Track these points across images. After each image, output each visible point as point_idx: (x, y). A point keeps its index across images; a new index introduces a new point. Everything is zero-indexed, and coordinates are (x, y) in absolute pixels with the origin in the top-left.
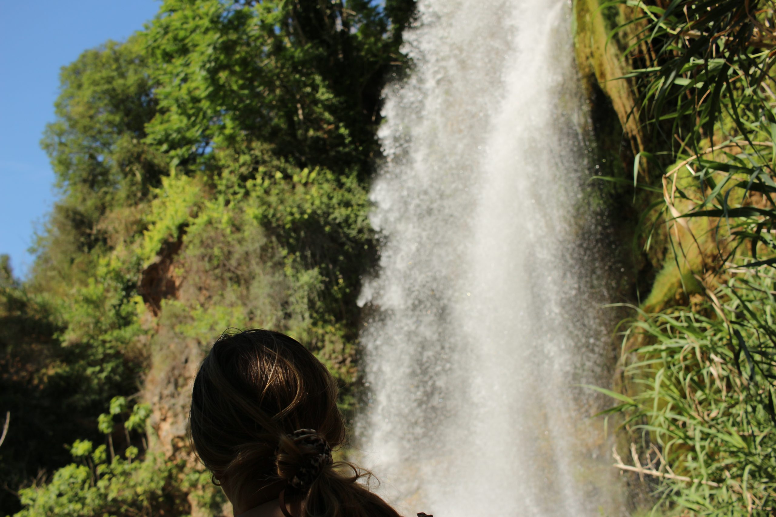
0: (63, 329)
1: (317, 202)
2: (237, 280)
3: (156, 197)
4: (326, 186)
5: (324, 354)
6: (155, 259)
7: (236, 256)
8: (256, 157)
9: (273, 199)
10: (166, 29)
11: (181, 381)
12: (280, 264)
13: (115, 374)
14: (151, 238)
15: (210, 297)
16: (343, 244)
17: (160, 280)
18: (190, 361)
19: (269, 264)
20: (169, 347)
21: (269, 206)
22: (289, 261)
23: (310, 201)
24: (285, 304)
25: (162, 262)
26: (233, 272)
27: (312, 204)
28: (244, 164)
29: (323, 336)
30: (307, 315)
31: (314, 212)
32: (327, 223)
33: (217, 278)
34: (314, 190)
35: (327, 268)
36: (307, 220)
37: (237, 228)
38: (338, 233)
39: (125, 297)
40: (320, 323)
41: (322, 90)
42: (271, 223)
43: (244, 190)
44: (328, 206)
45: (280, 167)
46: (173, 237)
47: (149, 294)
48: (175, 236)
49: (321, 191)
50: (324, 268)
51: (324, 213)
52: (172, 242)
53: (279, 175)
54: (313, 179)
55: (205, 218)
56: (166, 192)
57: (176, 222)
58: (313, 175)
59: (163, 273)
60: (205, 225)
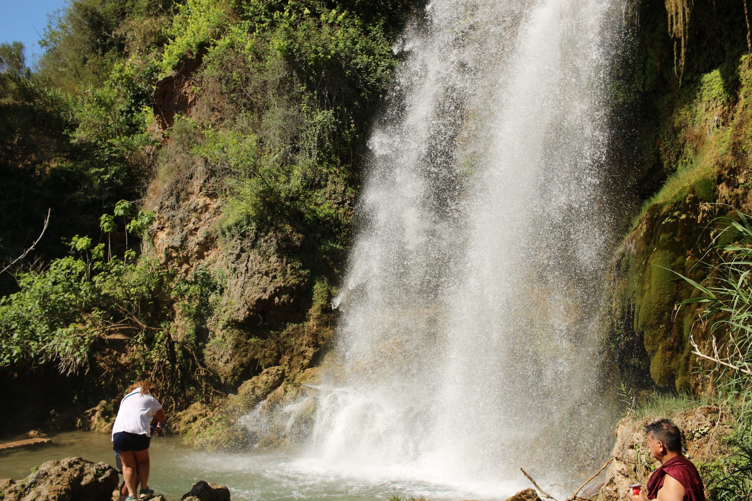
0: (73, 126)
1: (341, 45)
2: (251, 107)
3: (177, 11)
4: (351, 30)
5: (325, 193)
6: (170, 72)
7: (254, 83)
11: (183, 195)
12: (299, 100)
13: (118, 178)
14: (170, 53)
15: (222, 119)
16: (360, 91)
17: (173, 94)
18: (195, 177)
19: (286, 97)
20: (175, 161)
21: (295, 39)
22: (306, 98)
23: (335, 43)
24: (295, 138)
25: (178, 77)
26: (248, 99)
27: (336, 46)
29: (327, 175)
30: (315, 152)
31: (337, 54)
32: (348, 67)
33: (232, 102)
34: (339, 33)
35: (341, 111)
36: (330, 60)
37: (259, 57)
38: (358, 79)
39: (133, 104)
40: (325, 163)
42: (295, 57)
43: (269, 20)
44: (351, 51)
45: (309, 4)
46: (192, 54)
47: (161, 106)
48: (195, 53)
49: (346, 35)
50: (339, 110)
51: (346, 57)
52: (191, 60)
53: (307, 11)
54: (340, 22)
55: (228, 41)
56: (188, 8)
57: (198, 41)
58: (340, 18)
59: (177, 88)
60: (227, 48)
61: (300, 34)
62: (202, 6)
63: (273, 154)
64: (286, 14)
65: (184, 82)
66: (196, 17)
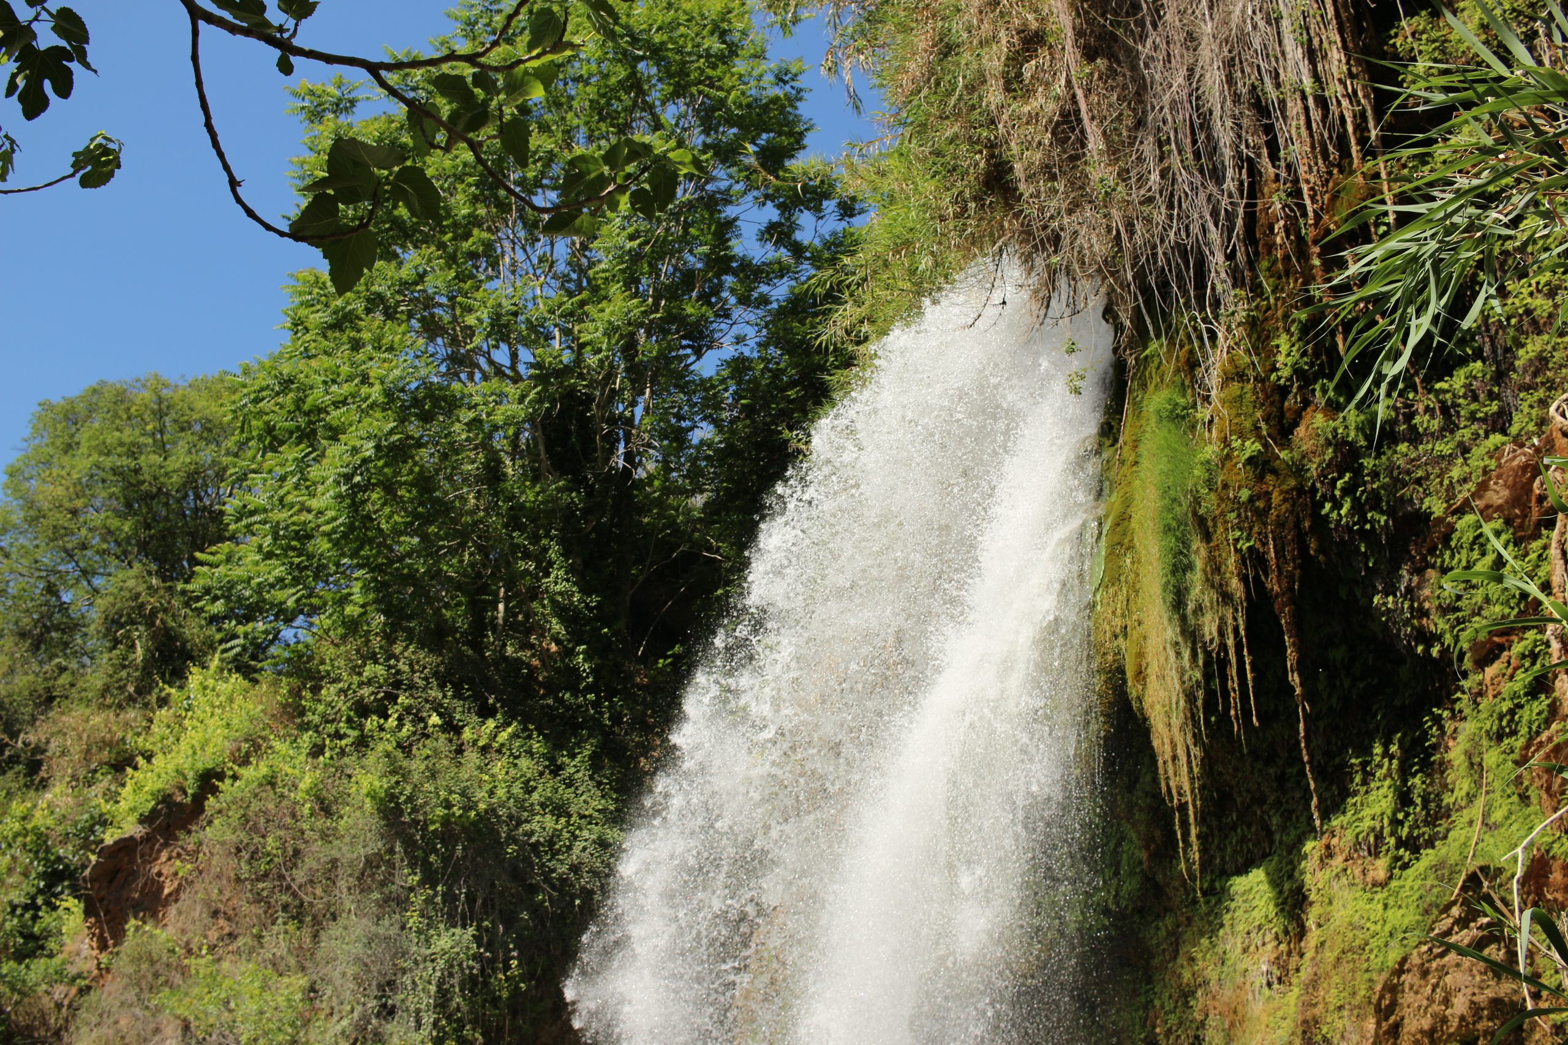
1: (501, 792)
2: (298, 914)
3: (163, 702)
4: (524, 763)
6: (131, 828)
7: (309, 863)
8: (398, 672)
12: (401, 903)
14: (138, 788)
15: (232, 936)
16: (534, 889)
17: (133, 875)
19: (376, 895)
20: (116, 1022)
21: (406, 776)
22: (418, 899)
23: (487, 787)
24: (388, 986)
25: (148, 839)
26: (295, 895)
27: (491, 793)
28: (369, 682)
30: (428, 1019)
31: (492, 810)
32: (512, 839)
33: (258, 899)
34: (498, 767)
35: (492, 932)
36: (474, 824)
37: (325, 808)
38: (531, 864)
39: (40, 891)
41: (557, 573)
42: (401, 813)
43: (356, 733)
44: (521, 805)
45: (441, 705)
46: (185, 793)
47: (102, 900)
48: (190, 791)
49: (513, 771)
50: (487, 929)
51: (511, 817)
52: (180, 804)
53: (435, 719)
54: (502, 745)
55: (264, 770)
56: (189, 698)
57: (200, 766)
58: (503, 736)
59: (144, 862)
60: (260, 785)
61: (417, 766)
62: (218, 696)
63: (336, 1018)
64: (392, 722)
65: (160, 851)
66: (202, 716)
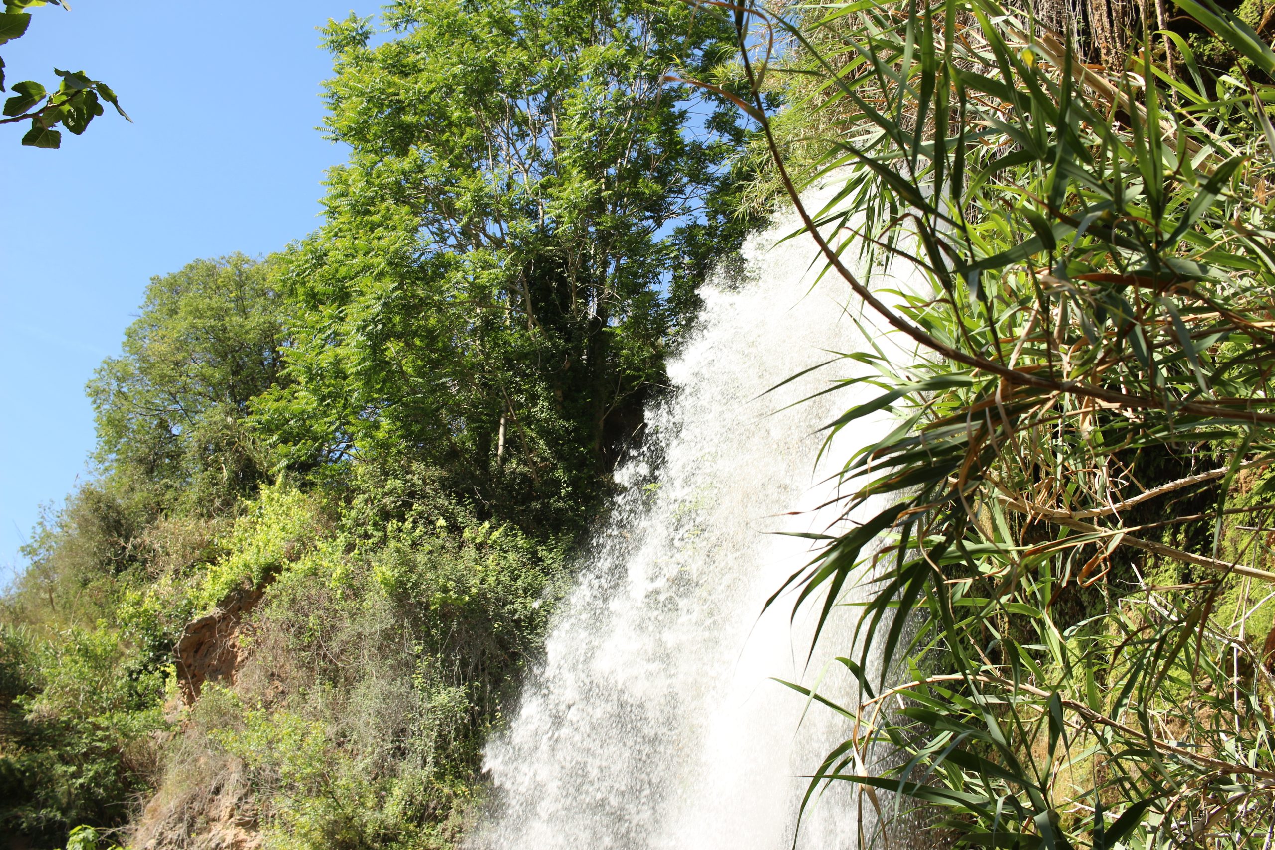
0: (33, 692)
1: (491, 580)
2: (333, 676)
3: (243, 512)
4: (511, 556)
5: (444, 830)
6: (214, 611)
7: (342, 636)
8: (413, 485)
9: (421, 558)
10: (320, 259)
11: (200, 820)
12: (409, 666)
13: (98, 785)
14: (216, 577)
15: (284, 694)
16: (515, 656)
17: (213, 646)
18: (223, 791)
19: (390, 662)
20: (196, 760)
21: (412, 567)
22: (423, 665)
23: (480, 575)
24: (400, 733)
25: (224, 618)
26: (331, 662)
27: (482, 581)
28: (391, 493)
29: (449, 799)
30: (431, 758)
31: (482, 594)
32: (499, 617)
33: (302, 665)
34: (491, 560)
35: (481, 690)
36: (467, 604)
37: (355, 591)
38: (514, 636)
39: (151, 660)
40: (449, 778)
41: (543, 404)
42: (408, 596)
43: (380, 534)
44: (507, 589)
45: (447, 511)
46: (252, 582)
47: (189, 666)
48: (255, 581)
49: (502, 563)
50: (477, 688)
51: (497, 599)
52: (248, 591)
53: (442, 522)
54: (495, 542)
55: (309, 564)
56: (261, 508)
57: (262, 561)
58: (495, 534)
59: (221, 637)
60: (306, 576)
62: (282, 506)
63: (359, 757)
64: (408, 525)
65: (233, 628)
66: (269, 522)
